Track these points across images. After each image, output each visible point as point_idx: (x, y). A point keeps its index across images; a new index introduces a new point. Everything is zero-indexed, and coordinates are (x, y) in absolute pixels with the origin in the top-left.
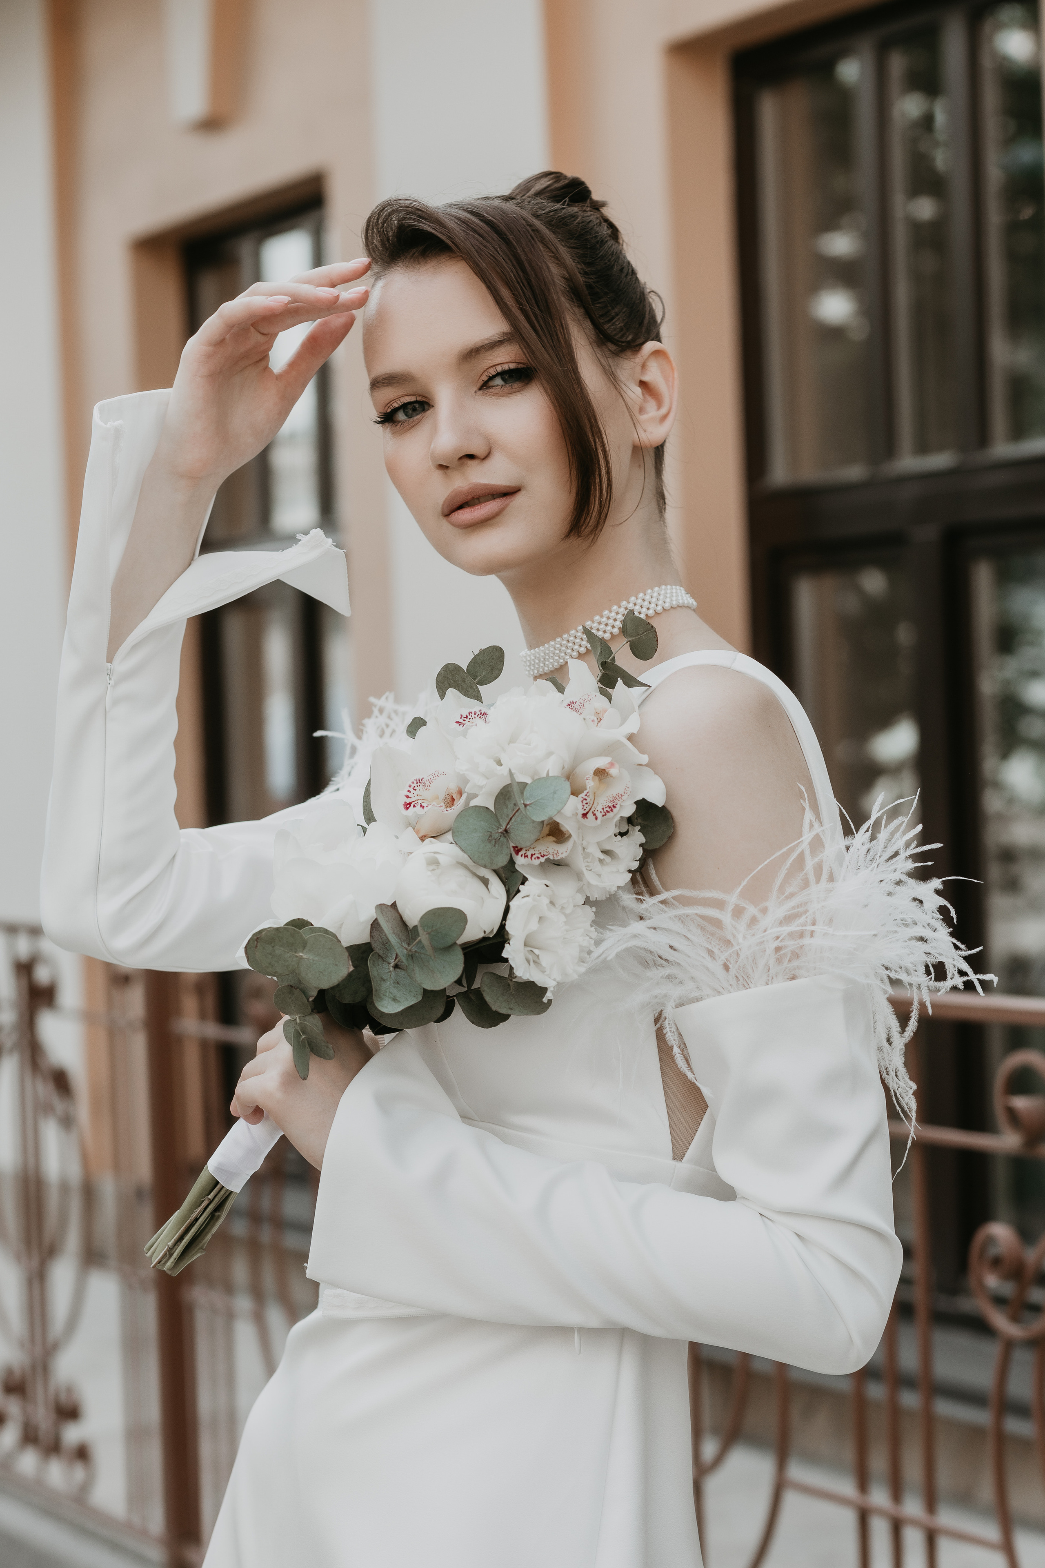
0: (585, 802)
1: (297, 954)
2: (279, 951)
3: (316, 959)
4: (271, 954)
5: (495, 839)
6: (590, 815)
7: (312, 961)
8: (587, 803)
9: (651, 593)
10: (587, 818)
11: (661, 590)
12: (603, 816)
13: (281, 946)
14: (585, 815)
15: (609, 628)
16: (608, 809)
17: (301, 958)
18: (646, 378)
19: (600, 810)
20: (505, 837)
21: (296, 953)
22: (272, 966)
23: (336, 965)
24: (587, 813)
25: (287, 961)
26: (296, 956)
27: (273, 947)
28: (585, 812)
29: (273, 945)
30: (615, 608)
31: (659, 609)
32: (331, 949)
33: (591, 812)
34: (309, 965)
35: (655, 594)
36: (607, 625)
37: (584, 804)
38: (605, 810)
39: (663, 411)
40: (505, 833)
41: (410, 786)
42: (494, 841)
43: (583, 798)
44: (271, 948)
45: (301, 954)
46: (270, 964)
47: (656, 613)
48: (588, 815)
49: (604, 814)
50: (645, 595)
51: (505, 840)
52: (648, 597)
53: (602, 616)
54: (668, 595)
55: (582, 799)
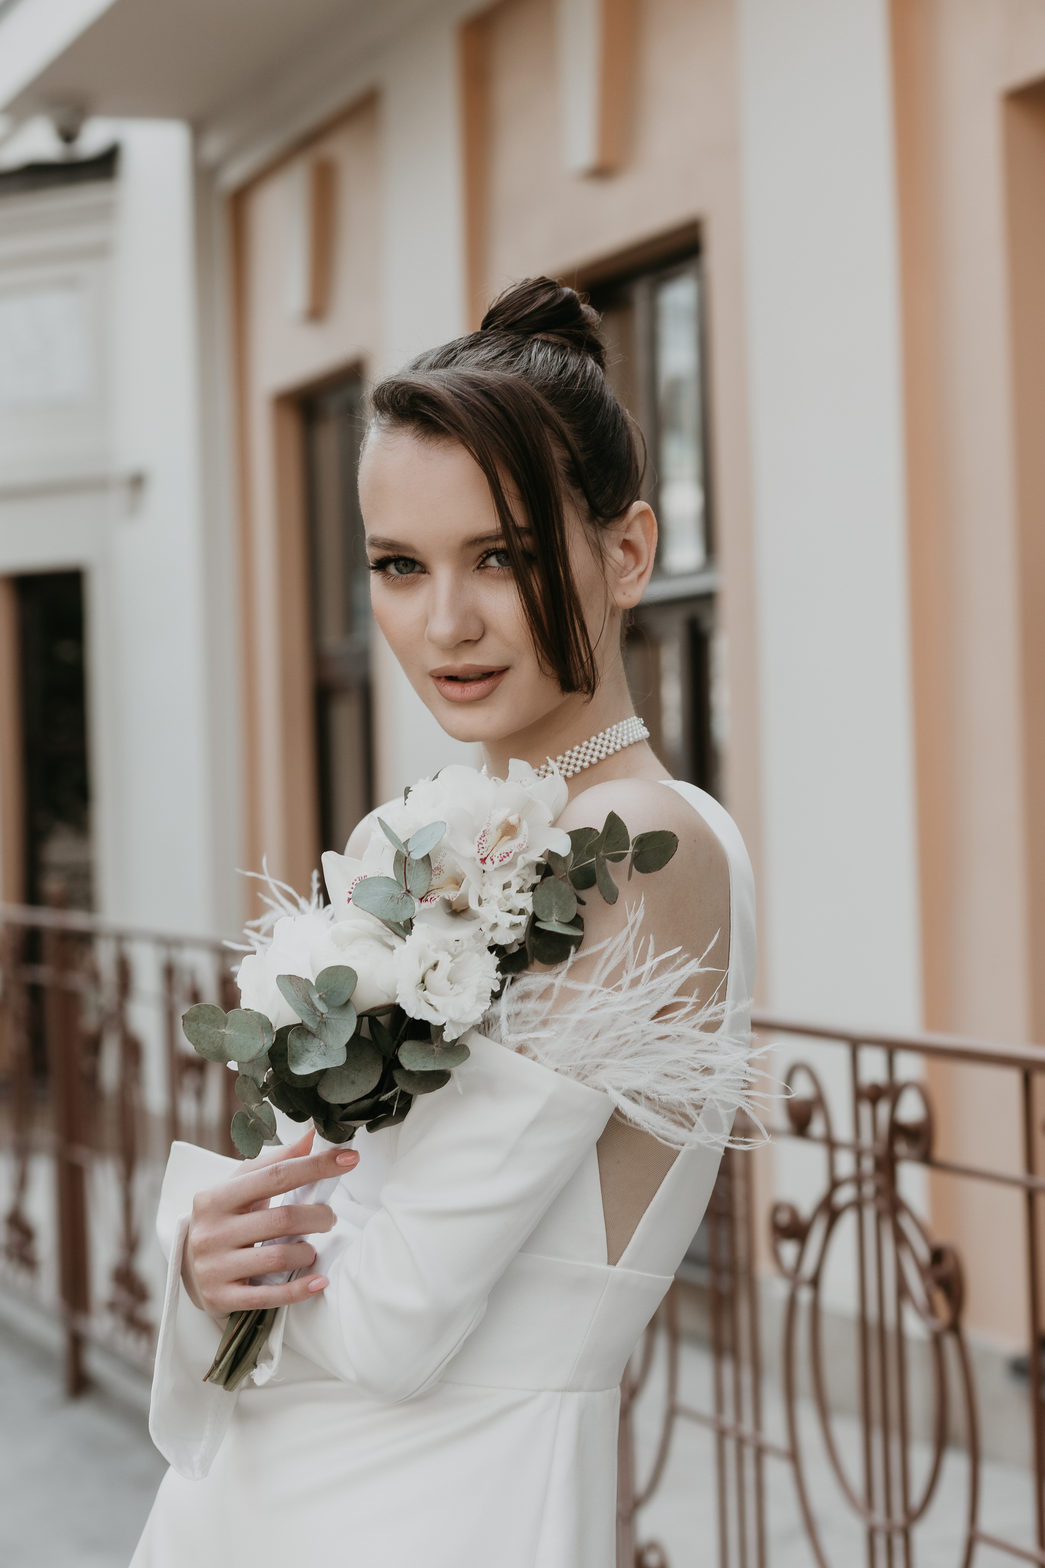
0: (481, 846)
1: (219, 1031)
2: (203, 1027)
3: (237, 1034)
4: (196, 1031)
5: (398, 899)
6: (488, 861)
7: (233, 1037)
8: (483, 848)
9: (610, 732)
10: (486, 863)
11: (619, 728)
12: (500, 861)
13: (204, 1023)
14: (483, 861)
15: (571, 767)
16: (505, 855)
17: (224, 1034)
18: (628, 537)
19: (498, 854)
20: (408, 896)
21: (218, 1029)
22: (199, 1043)
23: (254, 1039)
24: (485, 858)
25: (212, 1037)
26: (219, 1033)
27: (198, 1024)
28: (483, 857)
29: (197, 1022)
30: (577, 748)
31: (618, 747)
32: (247, 1023)
33: (489, 858)
34: (231, 1041)
35: (614, 733)
36: (569, 764)
37: (480, 848)
38: (502, 856)
39: (641, 568)
40: (407, 892)
41: (353, 884)
42: (397, 900)
43: (478, 842)
44: (197, 1026)
45: (224, 1030)
46: (197, 1041)
47: (616, 752)
48: (486, 861)
49: (501, 859)
50: (605, 734)
51: (408, 898)
52: (607, 736)
53: (564, 756)
54: (625, 732)
55: (478, 844)
